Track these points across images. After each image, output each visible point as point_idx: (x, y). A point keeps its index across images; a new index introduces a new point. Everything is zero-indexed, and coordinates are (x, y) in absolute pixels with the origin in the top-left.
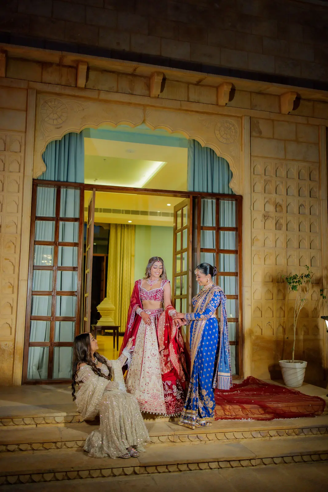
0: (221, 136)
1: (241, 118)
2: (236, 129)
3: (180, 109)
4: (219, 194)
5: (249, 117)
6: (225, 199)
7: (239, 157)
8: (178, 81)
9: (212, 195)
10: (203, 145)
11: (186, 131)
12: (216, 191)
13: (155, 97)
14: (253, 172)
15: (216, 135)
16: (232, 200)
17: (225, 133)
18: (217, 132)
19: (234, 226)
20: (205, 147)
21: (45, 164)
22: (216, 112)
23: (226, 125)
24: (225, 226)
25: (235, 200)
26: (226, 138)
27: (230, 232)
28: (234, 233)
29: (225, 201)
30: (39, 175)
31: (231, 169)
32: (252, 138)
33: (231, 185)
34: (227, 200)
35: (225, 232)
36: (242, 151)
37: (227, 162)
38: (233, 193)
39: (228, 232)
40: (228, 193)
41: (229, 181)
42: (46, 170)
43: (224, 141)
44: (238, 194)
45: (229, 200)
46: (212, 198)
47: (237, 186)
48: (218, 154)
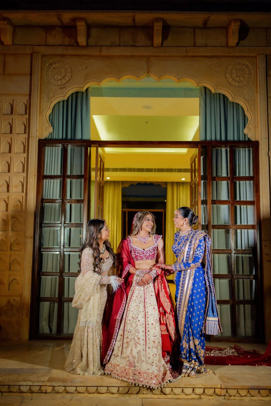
0: (233, 80)
1: (256, 57)
2: (250, 70)
3: (186, 56)
4: (234, 142)
5: (265, 55)
6: (241, 146)
7: (254, 100)
8: (182, 27)
9: (226, 143)
10: (213, 91)
11: (193, 79)
12: (230, 138)
13: (158, 47)
15: (227, 79)
16: (249, 147)
17: (237, 76)
18: (228, 76)
19: (252, 175)
20: (216, 94)
21: (50, 123)
22: (226, 54)
23: (238, 67)
24: (241, 175)
25: (252, 147)
26: (239, 81)
27: (247, 182)
28: (252, 182)
29: (241, 149)
30: (45, 135)
31: (245, 114)
32: (268, 77)
33: (246, 131)
34: (242, 148)
35: (241, 182)
36: (257, 92)
37: (242, 107)
38: (249, 139)
39: (244, 182)
40: (244, 139)
41: (245, 127)
42: (51, 130)
43: (237, 84)
44: (253, 139)
45: (245, 148)
46: (226, 147)
47: (252, 131)
48: (230, 99)
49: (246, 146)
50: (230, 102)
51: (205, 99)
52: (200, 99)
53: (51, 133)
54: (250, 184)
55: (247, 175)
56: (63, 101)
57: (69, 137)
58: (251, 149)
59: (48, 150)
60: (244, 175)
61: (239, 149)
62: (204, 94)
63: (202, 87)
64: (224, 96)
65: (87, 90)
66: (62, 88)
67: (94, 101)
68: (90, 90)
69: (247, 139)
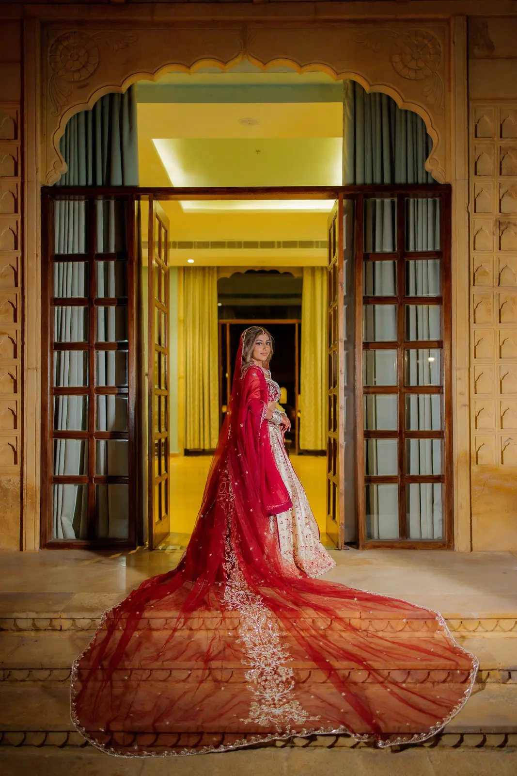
0: (405, 66)
1: (448, 21)
2: (438, 47)
3: (315, 22)
4: (406, 186)
5: (465, 17)
6: (420, 195)
7: (444, 106)
9: (392, 189)
10: (368, 89)
11: (330, 65)
12: (400, 179)
13: (262, 3)
14: (474, 132)
15: (394, 64)
16: (433, 196)
17: (413, 58)
18: (396, 58)
19: (438, 248)
20: (375, 94)
21: (63, 157)
22: (392, 16)
23: (416, 42)
24: (420, 250)
25: (440, 196)
26: (417, 68)
27: (430, 262)
28: (438, 261)
29: (420, 200)
30: (54, 179)
31: (427, 132)
32: (470, 61)
33: (428, 166)
34: (423, 198)
35: (419, 262)
36: (450, 91)
37: (422, 120)
38: (434, 181)
39: (424, 261)
40: (425, 181)
41: (427, 156)
42: (65, 168)
43: (412, 74)
44: (441, 181)
45: (427, 197)
46: (392, 196)
47: (440, 165)
48: (400, 104)
49: (430, 194)
50: (401, 111)
51: (353, 105)
52: (344, 105)
53: (66, 174)
54: (435, 265)
55: (430, 249)
56: (86, 112)
57: (100, 182)
58: (438, 199)
59: (60, 206)
60: (424, 250)
61: (416, 199)
62: (350, 94)
63: (348, 82)
64: (389, 98)
65: (130, 89)
66: (81, 87)
67: (144, 112)
68: (136, 90)
69: (430, 181)
